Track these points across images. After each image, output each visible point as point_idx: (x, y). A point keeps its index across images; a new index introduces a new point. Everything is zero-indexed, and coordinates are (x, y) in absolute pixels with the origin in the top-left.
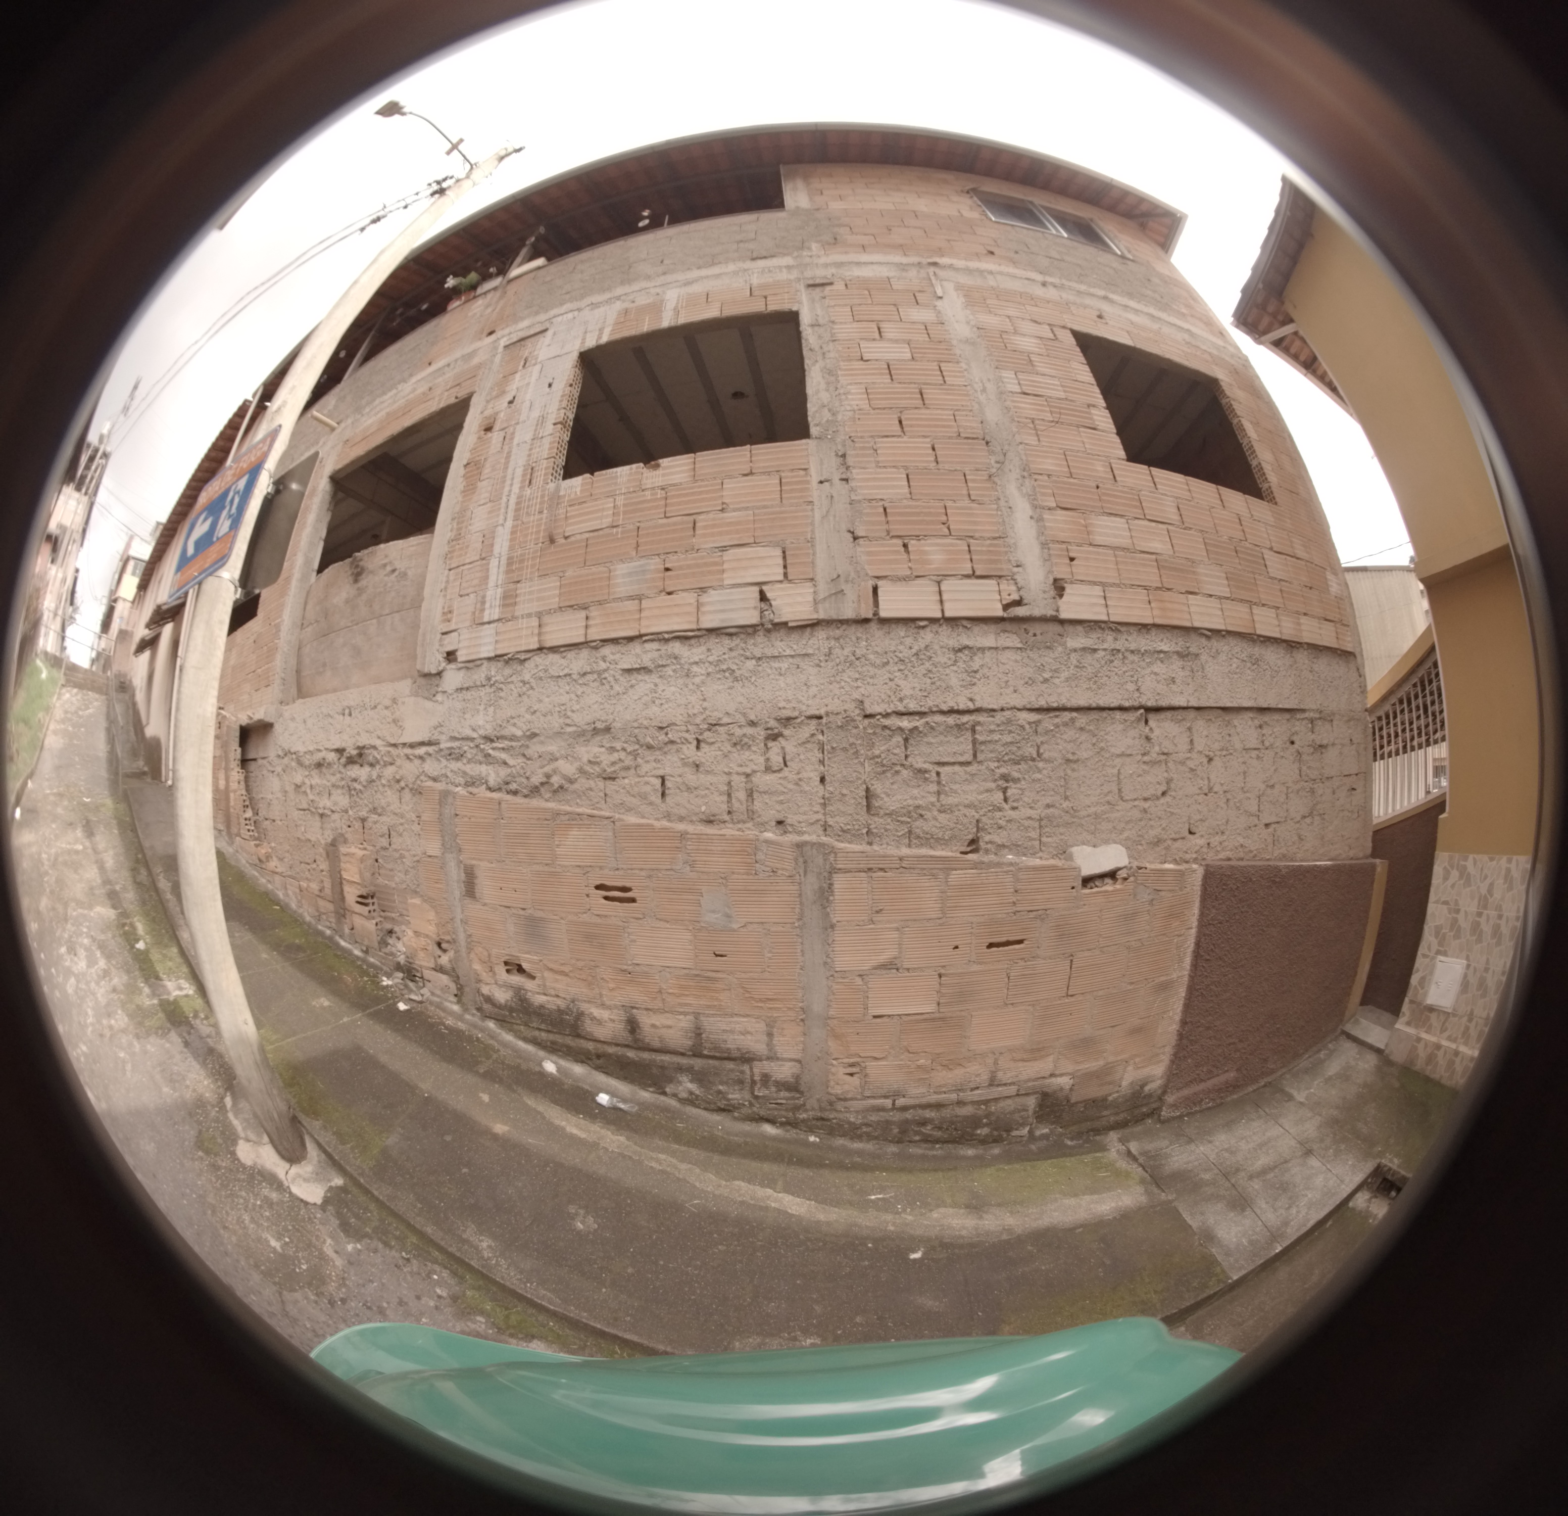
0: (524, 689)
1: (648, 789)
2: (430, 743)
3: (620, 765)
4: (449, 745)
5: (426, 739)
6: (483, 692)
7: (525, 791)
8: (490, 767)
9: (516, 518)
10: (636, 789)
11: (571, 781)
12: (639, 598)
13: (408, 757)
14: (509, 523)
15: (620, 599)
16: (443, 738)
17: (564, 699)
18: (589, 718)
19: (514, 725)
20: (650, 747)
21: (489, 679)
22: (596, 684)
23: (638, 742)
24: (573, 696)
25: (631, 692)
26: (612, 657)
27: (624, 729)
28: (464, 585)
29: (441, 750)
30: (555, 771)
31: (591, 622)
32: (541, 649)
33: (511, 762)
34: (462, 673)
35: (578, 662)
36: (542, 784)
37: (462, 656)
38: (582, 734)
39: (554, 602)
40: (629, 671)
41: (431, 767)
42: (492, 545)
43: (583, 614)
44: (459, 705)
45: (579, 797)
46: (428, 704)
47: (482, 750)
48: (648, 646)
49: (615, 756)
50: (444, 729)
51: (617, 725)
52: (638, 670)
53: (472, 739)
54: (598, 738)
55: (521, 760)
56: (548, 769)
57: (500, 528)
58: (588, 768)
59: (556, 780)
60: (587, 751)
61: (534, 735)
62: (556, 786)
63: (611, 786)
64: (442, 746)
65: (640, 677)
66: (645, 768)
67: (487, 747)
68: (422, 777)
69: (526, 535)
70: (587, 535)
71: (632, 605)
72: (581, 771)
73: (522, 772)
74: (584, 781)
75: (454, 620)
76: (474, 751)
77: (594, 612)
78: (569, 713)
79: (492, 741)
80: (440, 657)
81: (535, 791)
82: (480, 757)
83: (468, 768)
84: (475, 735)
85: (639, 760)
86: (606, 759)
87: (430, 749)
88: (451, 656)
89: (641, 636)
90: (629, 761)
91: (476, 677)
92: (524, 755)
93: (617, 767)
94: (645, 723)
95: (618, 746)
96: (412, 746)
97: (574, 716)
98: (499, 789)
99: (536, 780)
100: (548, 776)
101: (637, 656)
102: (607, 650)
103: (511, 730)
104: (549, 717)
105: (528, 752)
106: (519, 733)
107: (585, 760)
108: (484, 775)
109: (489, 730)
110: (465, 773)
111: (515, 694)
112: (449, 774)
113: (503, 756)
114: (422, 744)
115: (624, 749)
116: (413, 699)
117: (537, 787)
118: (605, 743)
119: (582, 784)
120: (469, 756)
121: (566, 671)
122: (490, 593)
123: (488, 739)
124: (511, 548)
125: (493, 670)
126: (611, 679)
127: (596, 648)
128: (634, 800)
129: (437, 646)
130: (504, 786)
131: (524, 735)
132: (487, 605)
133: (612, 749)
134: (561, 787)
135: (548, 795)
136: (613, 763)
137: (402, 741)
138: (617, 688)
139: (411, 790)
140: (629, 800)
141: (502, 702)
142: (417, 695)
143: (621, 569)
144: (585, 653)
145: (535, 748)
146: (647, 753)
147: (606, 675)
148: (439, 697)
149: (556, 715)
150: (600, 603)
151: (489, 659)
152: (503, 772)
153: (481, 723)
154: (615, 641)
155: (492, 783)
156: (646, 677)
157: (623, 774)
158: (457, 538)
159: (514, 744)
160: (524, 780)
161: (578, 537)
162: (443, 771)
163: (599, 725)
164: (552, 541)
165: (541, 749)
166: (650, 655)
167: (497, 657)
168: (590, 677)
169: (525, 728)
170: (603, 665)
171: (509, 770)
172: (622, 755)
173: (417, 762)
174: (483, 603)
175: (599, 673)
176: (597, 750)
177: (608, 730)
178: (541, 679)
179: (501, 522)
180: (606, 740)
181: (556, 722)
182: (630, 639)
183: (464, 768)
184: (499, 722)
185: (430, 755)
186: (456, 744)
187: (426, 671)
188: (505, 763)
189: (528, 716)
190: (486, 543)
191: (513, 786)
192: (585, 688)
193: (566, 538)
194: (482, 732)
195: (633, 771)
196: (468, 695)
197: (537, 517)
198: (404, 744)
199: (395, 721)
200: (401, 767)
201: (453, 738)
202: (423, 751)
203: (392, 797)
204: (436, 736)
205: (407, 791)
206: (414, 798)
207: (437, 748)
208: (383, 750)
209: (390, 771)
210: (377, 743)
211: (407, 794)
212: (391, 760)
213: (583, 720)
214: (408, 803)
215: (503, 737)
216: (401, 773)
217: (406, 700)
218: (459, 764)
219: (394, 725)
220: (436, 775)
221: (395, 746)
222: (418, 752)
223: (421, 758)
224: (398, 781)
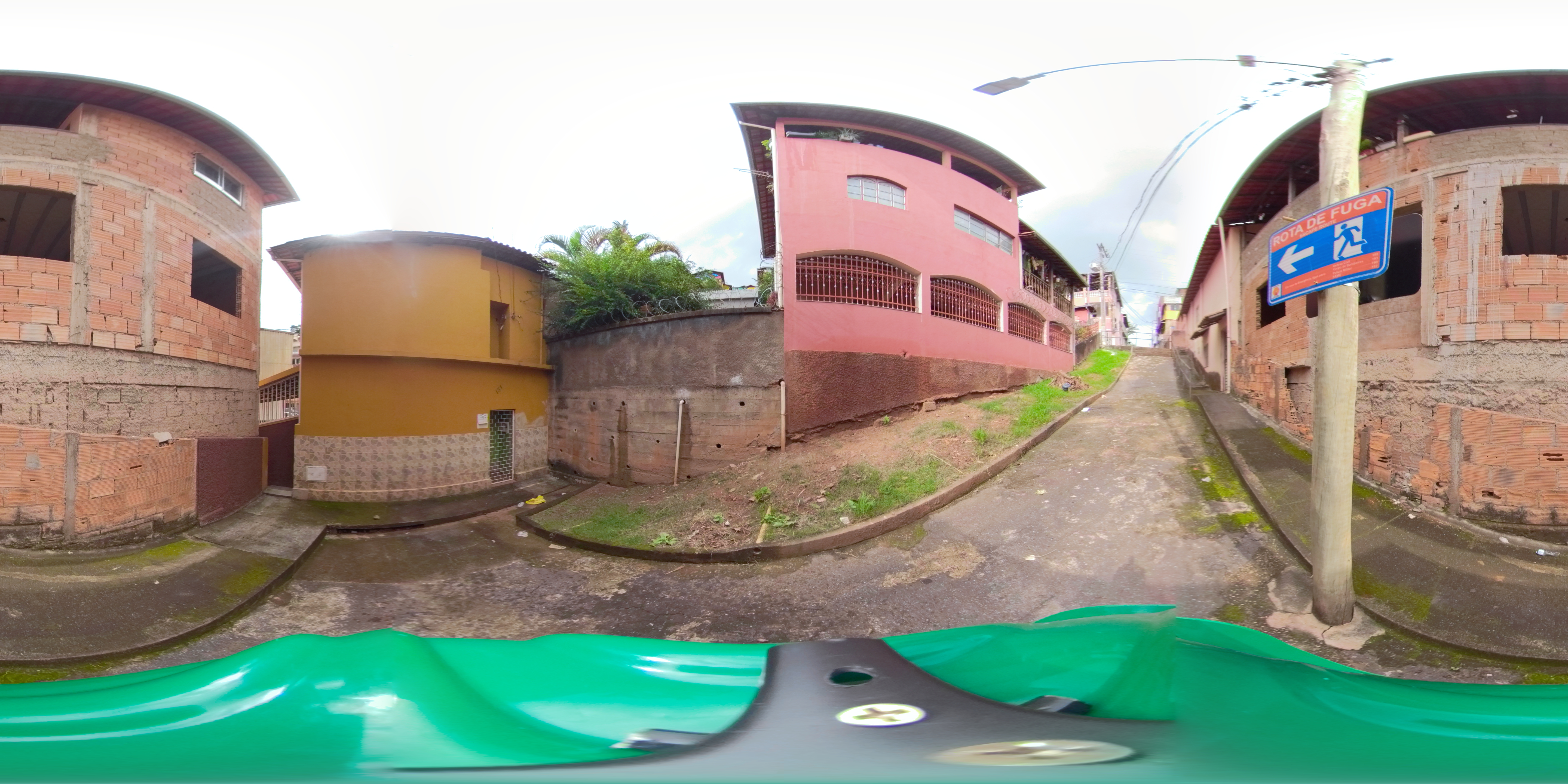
0: (1495, 359)
1: (1562, 409)
2: (1433, 382)
3: (1549, 398)
4: (1447, 383)
5: (1431, 379)
6: (1468, 358)
7: (1496, 408)
8: (1474, 396)
9: (1480, 271)
10: (1556, 409)
11: (1522, 404)
12: (1559, 322)
13: (1417, 388)
14: (1476, 273)
15: (1549, 321)
16: (1442, 379)
17: (1519, 365)
18: (1533, 376)
19: (1490, 376)
20: (1563, 391)
21: (1471, 351)
22: (1537, 360)
23: (1558, 388)
24: (1524, 364)
25: (1554, 365)
26: (1544, 348)
27: (1551, 382)
28: (1449, 302)
29: (1441, 385)
30: (1513, 399)
31: (1533, 330)
32: (1504, 340)
33: (1487, 393)
34: (1454, 347)
35: (1528, 348)
36: (1506, 405)
37: (1453, 338)
38: (1529, 382)
39: (1512, 318)
40: (1554, 356)
41: (1434, 393)
42: (1467, 283)
43: (1529, 325)
44: (1452, 363)
45: (1526, 411)
46: (1431, 361)
47: (1468, 387)
48: (1564, 345)
49: (1546, 394)
50: (1443, 375)
51: (1548, 380)
52: (1558, 356)
53: (1463, 381)
54: (1538, 385)
55: (1493, 393)
56: (1509, 398)
57: (1470, 275)
58: (1532, 399)
59: (1514, 404)
60: (1531, 391)
61: (1502, 381)
62: (1514, 406)
63: (1543, 407)
64: (1442, 384)
65: (1559, 359)
66: (1561, 400)
67: (1473, 386)
68: (1428, 399)
69: (1490, 281)
70: (1528, 286)
71: (1556, 325)
72: (1528, 400)
73: (1494, 399)
74: (1529, 404)
75: (1447, 319)
76: (1464, 387)
77: (1534, 325)
78: (1522, 373)
79: (1475, 383)
80: (1438, 338)
81: (1501, 408)
82: (1467, 390)
83: (1459, 395)
84: (1464, 379)
85: (1558, 396)
86: (1541, 395)
87: (1434, 385)
88: (1445, 338)
89: (1560, 340)
90: (1553, 396)
91: (1463, 349)
92: (1495, 391)
93: (1547, 399)
94: (1562, 380)
95: (1548, 389)
96: (1420, 382)
97: (1525, 374)
98: (1480, 407)
99: (1502, 403)
100: (1509, 401)
101: (1558, 349)
102: (1542, 344)
103: (1487, 378)
104: (1511, 373)
105: (1498, 389)
106: (1493, 380)
107: (1530, 394)
108: (1470, 399)
109: (1474, 378)
110: (1457, 398)
111: (1489, 360)
112: (1446, 397)
113: (1483, 390)
114: (1428, 381)
115: (1551, 391)
117: (1502, 407)
118: (1541, 387)
119: (1528, 406)
120: (1460, 389)
121: (1520, 352)
122: (1469, 307)
123: (1473, 382)
124: (1480, 286)
125: (1474, 347)
126: (1544, 358)
127: (1537, 343)
128: (1556, 414)
129: (1435, 332)
130: (1483, 405)
131: (1496, 381)
132: (1468, 314)
133: (1545, 391)
134: (1517, 407)
135: (1508, 411)
136: (1545, 397)
137: (1412, 379)
138: (1548, 363)
139: (1419, 404)
140: (1552, 414)
141: (1481, 364)
142: (1422, 357)
143: (1549, 307)
144: (1530, 344)
145: (1501, 388)
146: (1562, 393)
147: (1542, 356)
148: (1438, 358)
149: (1515, 373)
150: (1538, 321)
151: (1472, 342)
152: (1482, 399)
153: (1468, 373)
154: (1546, 341)
155: (1475, 403)
156: (1562, 359)
157: (1550, 402)
158: (1440, 277)
159: (1489, 385)
160: (1496, 403)
161: (1523, 286)
162: (1443, 396)
163: (1538, 379)
164: (1507, 286)
165: (1506, 388)
166: (1564, 349)
167: (1477, 341)
168: (1532, 356)
169: (1496, 378)
170: (1540, 352)
171: (1486, 398)
172: (1550, 393)
173: (1424, 391)
174: (1465, 312)
175: (1538, 355)
176: (1537, 391)
177: (1543, 382)
178: (1505, 354)
179: (1470, 271)
180: (1542, 386)
181: (1515, 376)
182: (1554, 341)
183: (1456, 395)
184: (1480, 374)
185: (1433, 387)
186: (1451, 383)
187: (1428, 344)
188: (1483, 394)
189: (1498, 372)
190: (1461, 281)
191: (1488, 405)
192: (1530, 361)
193: (1515, 286)
194: (1469, 378)
195: (1555, 401)
196: (1458, 358)
197: (1494, 272)
198: (1415, 381)
199: (1406, 369)
200: (1411, 392)
201: (1449, 380)
202: (1428, 385)
203: (1404, 408)
204: (1437, 378)
205: (1416, 404)
206: (1421, 409)
207: (1438, 384)
208: (1399, 383)
209: (1403, 394)
210: (1395, 379)
211: (1415, 407)
212: (1404, 389)
213: (1529, 376)
214: (1416, 411)
215: (1482, 381)
216: (1412, 395)
217: (1415, 358)
218: (1453, 393)
219: (1405, 371)
220: (1437, 397)
221: (1408, 381)
222: (1424, 385)
223: (1427, 388)
224: (1410, 400)
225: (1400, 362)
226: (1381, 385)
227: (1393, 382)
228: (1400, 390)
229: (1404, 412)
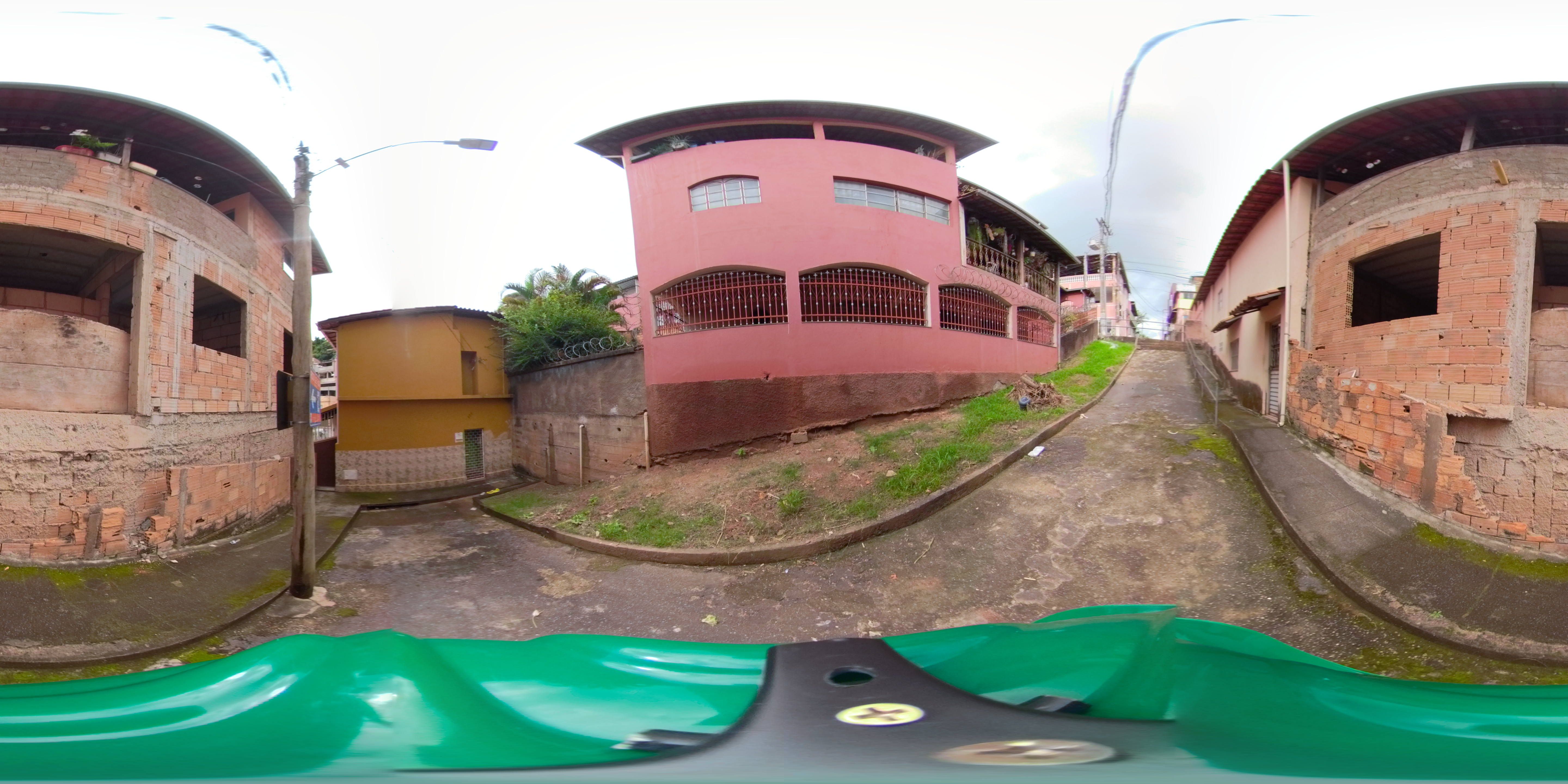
0: (188, 427)
2: (147, 448)
3: (212, 450)
4: (158, 449)
5: (146, 446)
6: (171, 426)
8: (175, 457)
9: (182, 354)
10: (215, 456)
11: (201, 457)
12: (217, 400)
13: (132, 455)
14: (179, 354)
15: (214, 400)
16: (155, 446)
17: (200, 431)
18: (206, 437)
21: (175, 422)
23: (216, 443)
24: (203, 430)
25: (215, 429)
26: (211, 418)
27: (214, 440)
28: (161, 376)
30: (197, 454)
31: (206, 406)
32: (193, 413)
33: (183, 453)
34: (162, 417)
35: (204, 418)
36: (193, 459)
37: (163, 410)
38: (205, 442)
39: (196, 395)
41: (147, 459)
42: (173, 362)
43: (205, 401)
44: (161, 431)
45: (203, 462)
46: (144, 430)
47: (172, 450)
48: (219, 416)
50: (155, 441)
52: (217, 423)
53: (169, 446)
55: (187, 453)
57: (175, 354)
58: (205, 452)
59: (197, 457)
61: (192, 444)
64: (153, 449)
65: (217, 425)
67: (175, 448)
68: (142, 464)
69: (187, 364)
70: (206, 372)
71: (216, 403)
73: (187, 457)
75: (158, 392)
76: (169, 450)
77: (208, 403)
78: (202, 436)
80: (152, 408)
82: (171, 453)
83: (166, 458)
85: (216, 448)
86: (209, 449)
87: (148, 451)
88: (157, 409)
91: (169, 420)
92: (187, 450)
94: (218, 438)
95: (212, 445)
96: (134, 450)
98: (178, 464)
99: (191, 458)
100: (195, 456)
101: (217, 418)
102: (210, 416)
103: (184, 442)
104: (196, 437)
105: (189, 449)
106: (187, 443)
108: (173, 459)
109: (176, 442)
111: (183, 427)
112: (157, 461)
113: (181, 451)
114: (143, 448)
116: (133, 426)
118: (209, 444)
120: (167, 452)
121: (201, 421)
122: (174, 385)
123: (176, 445)
124: (181, 367)
125: (177, 417)
129: (150, 402)
130: (180, 462)
132: (173, 390)
135: (195, 463)
137: (128, 447)
138: (212, 428)
139: (132, 470)
140: (214, 460)
141: (179, 431)
142: (137, 425)
143: (213, 390)
144: (205, 416)
146: (218, 446)
147: (210, 424)
148: (150, 427)
149: (198, 437)
150: (209, 400)
151: (174, 414)
152: (181, 457)
153: (173, 439)
154: (212, 413)
155: (176, 461)
159: (184, 447)
160: (188, 459)
161: (203, 372)
162: (154, 460)
167: (178, 413)
168: (206, 424)
170: (209, 421)
172: (213, 447)
173: (139, 457)
174: (172, 388)
175: (208, 423)
177: (210, 440)
178: (193, 423)
179: (175, 351)
182: (215, 413)
183: (164, 457)
184: (180, 439)
185: (147, 453)
186: (161, 448)
187: (144, 414)
188: (181, 454)
189: (189, 437)
192: (205, 428)
193: (199, 371)
194: (173, 443)
196: (165, 427)
197: (188, 356)
198: (130, 449)
199: (122, 437)
200: (126, 460)
201: (160, 446)
202: (143, 452)
203: (117, 476)
204: (151, 445)
205: (129, 471)
206: (134, 474)
207: (151, 450)
208: (113, 452)
209: (118, 463)
210: (108, 449)
211: (129, 473)
212: (119, 457)
213: (204, 437)
214: (130, 477)
215: (181, 444)
216: (126, 463)
217: (129, 426)
218: (162, 456)
219: (120, 439)
220: (150, 462)
221: (123, 450)
222: (139, 452)
223: (141, 455)
224: (123, 467)
225: (114, 430)
226: (90, 455)
227: (106, 451)
228: (114, 460)
229: (118, 481)
